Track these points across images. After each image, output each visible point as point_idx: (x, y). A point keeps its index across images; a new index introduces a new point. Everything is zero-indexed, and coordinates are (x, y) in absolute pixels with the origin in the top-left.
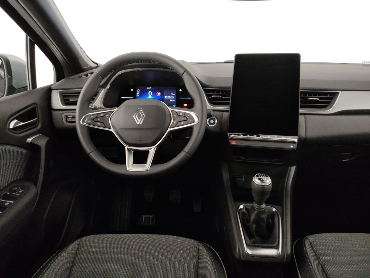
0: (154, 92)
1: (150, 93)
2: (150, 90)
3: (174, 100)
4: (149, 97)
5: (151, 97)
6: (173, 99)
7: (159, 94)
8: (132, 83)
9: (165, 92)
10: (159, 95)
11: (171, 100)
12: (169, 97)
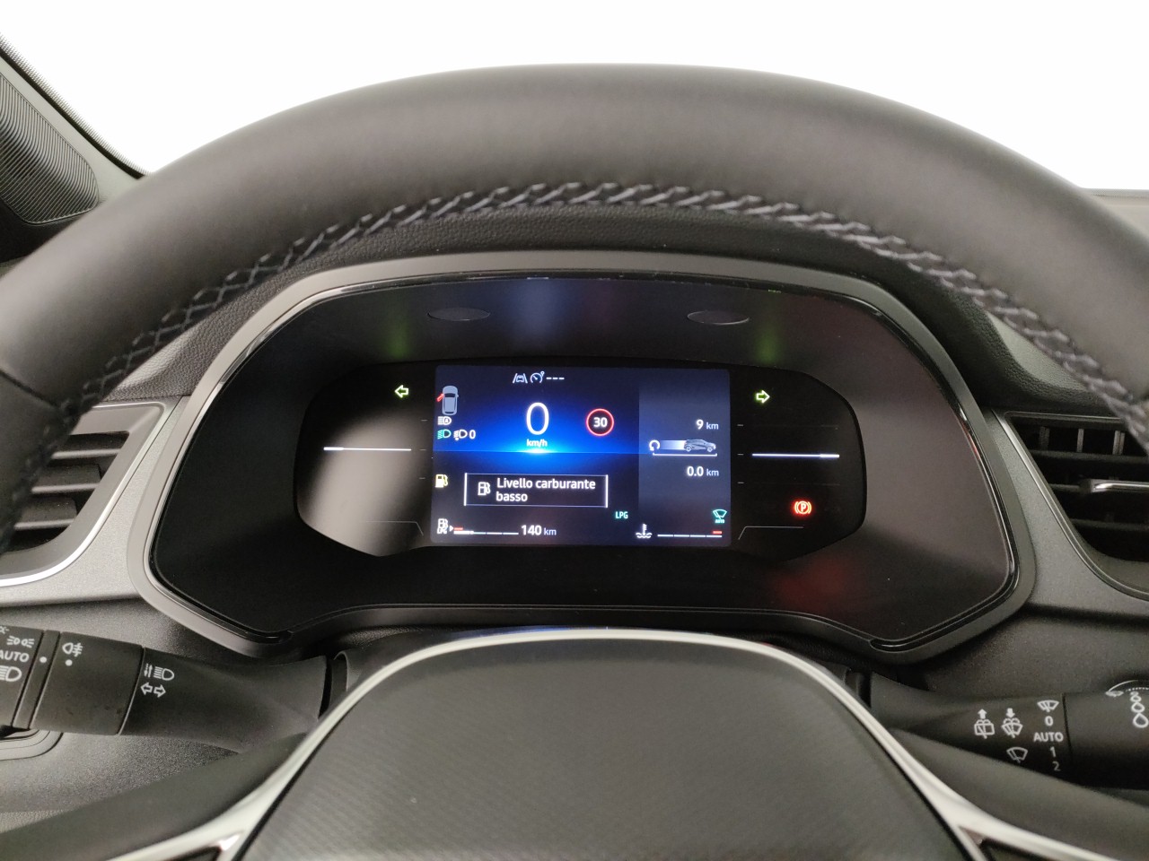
0: (569, 409)
1: (537, 415)
2: (533, 392)
3: (716, 473)
4: (529, 442)
5: (544, 442)
6: (707, 464)
7: (601, 422)
8: (398, 345)
9: (647, 410)
10: (600, 430)
11: (690, 471)
12: (680, 445)
